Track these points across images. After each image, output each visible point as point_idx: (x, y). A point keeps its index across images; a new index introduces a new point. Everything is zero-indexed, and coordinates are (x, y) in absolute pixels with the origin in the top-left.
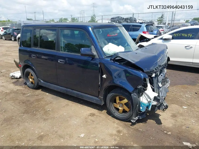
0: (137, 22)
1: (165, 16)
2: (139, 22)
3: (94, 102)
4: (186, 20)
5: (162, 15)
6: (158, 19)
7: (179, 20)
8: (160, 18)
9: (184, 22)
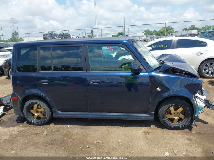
0: (71, 38)
1: (94, 31)
2: (73, 38)
3: (143, 119)
4: (112, 35)
5: (92, 31)
6: (89, 35)
7: (106, 35)
8: (90, 33)
9: (111, 36)
